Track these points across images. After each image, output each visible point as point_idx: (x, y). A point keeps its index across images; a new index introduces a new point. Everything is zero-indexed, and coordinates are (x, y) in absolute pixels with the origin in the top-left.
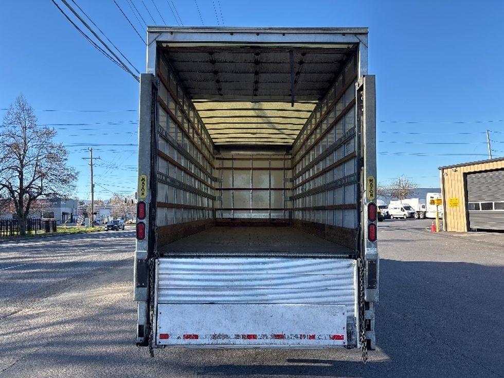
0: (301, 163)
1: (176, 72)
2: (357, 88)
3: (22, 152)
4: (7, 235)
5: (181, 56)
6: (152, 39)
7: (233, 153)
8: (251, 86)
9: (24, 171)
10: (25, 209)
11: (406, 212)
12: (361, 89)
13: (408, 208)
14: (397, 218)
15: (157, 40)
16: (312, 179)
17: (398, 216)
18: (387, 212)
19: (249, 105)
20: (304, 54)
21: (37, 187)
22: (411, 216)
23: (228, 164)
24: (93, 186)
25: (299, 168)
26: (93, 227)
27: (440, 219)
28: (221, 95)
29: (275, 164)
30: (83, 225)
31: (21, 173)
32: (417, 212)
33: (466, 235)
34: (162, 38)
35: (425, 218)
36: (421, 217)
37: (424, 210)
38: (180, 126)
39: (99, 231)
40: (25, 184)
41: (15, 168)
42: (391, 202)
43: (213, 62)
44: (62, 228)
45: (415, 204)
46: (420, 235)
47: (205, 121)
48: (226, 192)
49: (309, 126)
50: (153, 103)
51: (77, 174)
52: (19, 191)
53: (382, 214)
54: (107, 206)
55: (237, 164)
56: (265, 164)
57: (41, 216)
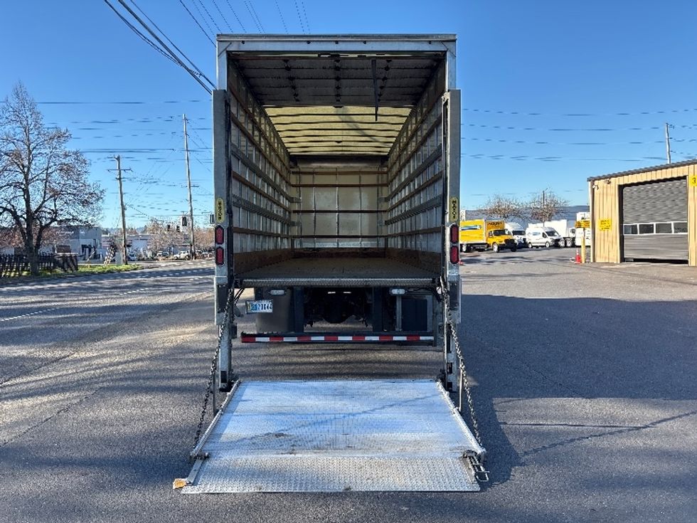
0: (397, 178)
1: (246, 79)
2: (443, 103)
3: (26, 163)
4: (9, 276)
5: (251, 63)
6: (221, 50)
7: (315, 165)
8: (331, 91)
9: (30, 188)
10: (34, 241)
11: (549, 239)
12: (446, 103)
13: (551, 233)
14: (537, 247)
15: (228, 49)
16: (408, 199)
17: (538, 245)
18: (524, 239)
19: (331, 109)
20: (388, 61)
21: (49, 211)
22: (556, 245)
23: (307, 180)
24: (124, 209)
25: (396, 185)
26: (127, 264)
27: (587, 247)
28: (297, 100)
29: (367, 179)
30: (113, 261)
31: (26, 191)
32: (564, 238)
33: (618, 266)
34: (233, 48)
35: (574, 246)
36: (569, 245)
37: (572, 235)
38: (250, 139)
39: (135, 269)
40: (34, 207)
41: (17, 185)
42: (530, 225)
43: (288, 69)
44: (85, 266)
45: (561, 228)
46: (560, 268)
47: (278, 128)
48: (305, 215)
49: (405, 133)
50: (226, 121)
51: (102, 192)
52: (25, 216)
53: (516, 241)
54: (142, 236)
55: (319, 180)
56: (354, 180)
57: (54, 250)
